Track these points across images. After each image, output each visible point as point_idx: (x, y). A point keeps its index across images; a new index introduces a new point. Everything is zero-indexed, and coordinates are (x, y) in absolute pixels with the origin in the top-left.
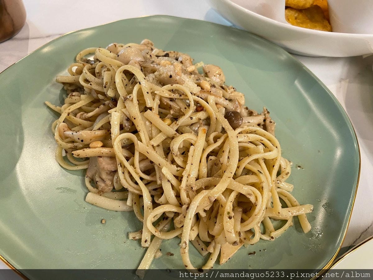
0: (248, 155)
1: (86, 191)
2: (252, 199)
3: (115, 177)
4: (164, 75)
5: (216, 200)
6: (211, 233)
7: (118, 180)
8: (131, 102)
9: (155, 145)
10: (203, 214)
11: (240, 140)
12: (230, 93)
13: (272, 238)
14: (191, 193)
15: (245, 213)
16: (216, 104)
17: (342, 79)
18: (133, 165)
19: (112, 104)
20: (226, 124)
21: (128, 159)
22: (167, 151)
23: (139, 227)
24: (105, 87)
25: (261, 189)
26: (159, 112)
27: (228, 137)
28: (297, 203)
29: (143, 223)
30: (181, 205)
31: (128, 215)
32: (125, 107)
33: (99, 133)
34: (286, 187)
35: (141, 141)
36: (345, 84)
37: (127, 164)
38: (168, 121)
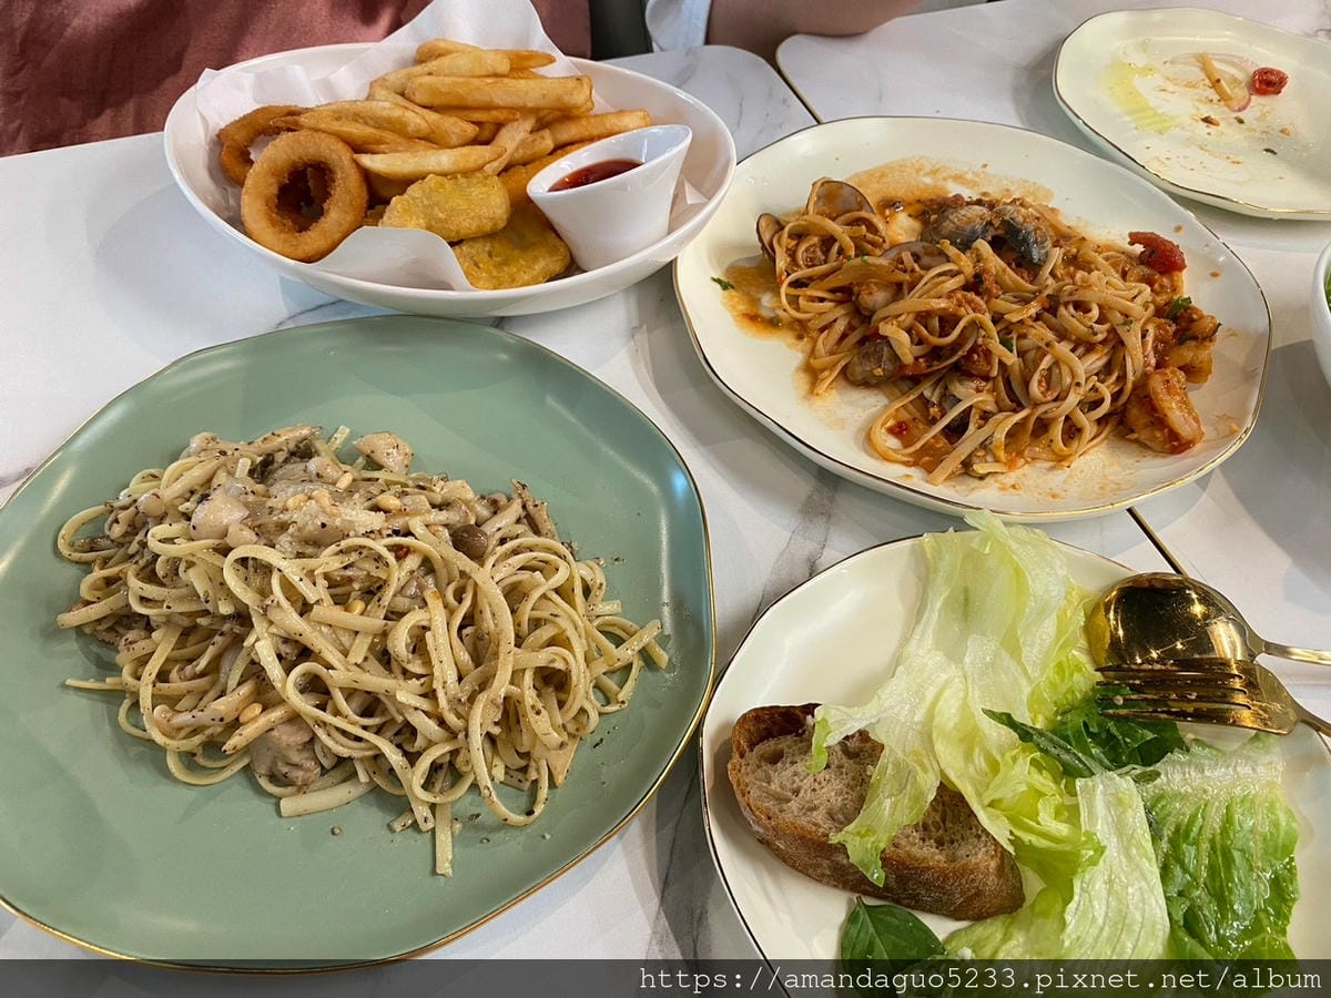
0: (525, 595)
1: (274, 801)
2: (559, 665)
3: (317, 748)
4: (310, 527)
5: (505, 698)
6: (522, 751)
7: (327, 750)
8: (278, 610)
9: (359, 661)
10: (496, 731)
11: (497, 579)
12: (440, 491)
13: (623, 702)
14: (460, 709)
15: (562, 688)
16: (427, 526)
17: (635, 328)
18: (337, 713)
19: (238, 627)
20: (462, 561)
21: (322, 707)
22: (385, 658)
23: (402, 805)
24: (207, 602)
25: (566, 644)
26: (331, 596)
27: (476, 584)
28: (635, 627)
29: (406, 796)
30: (453, 735)
31: (371, 798)
32: (271, 623)
33: (245, 689)
34: (608, 608)
35: (333, 668)
36: (642, 337)
37: (327, 717)
38: (359, 606)
